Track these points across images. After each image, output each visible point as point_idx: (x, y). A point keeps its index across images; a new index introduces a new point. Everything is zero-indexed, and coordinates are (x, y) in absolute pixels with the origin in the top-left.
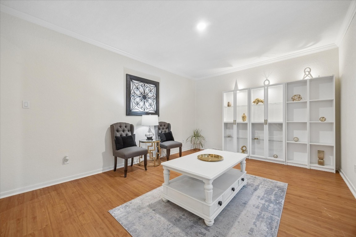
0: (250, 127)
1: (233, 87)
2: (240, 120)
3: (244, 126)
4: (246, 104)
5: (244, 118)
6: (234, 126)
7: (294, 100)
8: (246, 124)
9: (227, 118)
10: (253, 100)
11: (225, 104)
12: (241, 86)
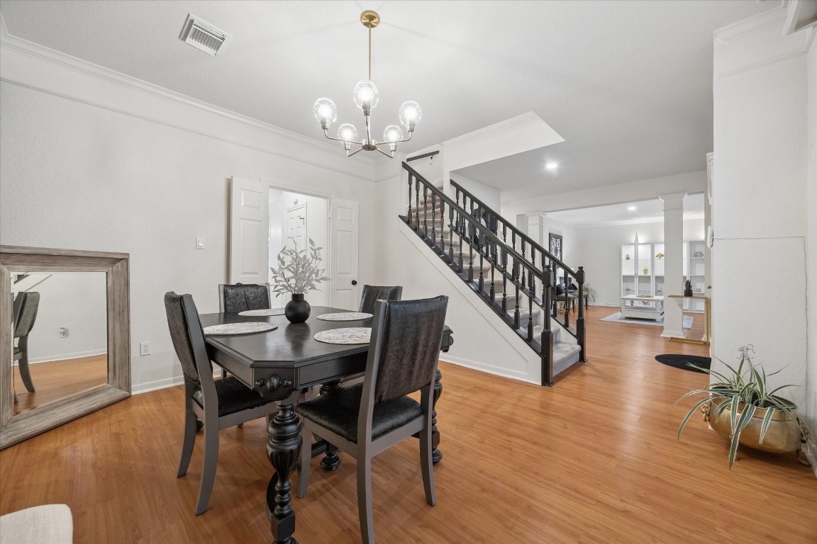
0: (653, 280)
1: (633, 240)
2: (641, 273)
3: (645, 279)
4: (649, 257)
5: (646, 271)
6: (635, 279)
7: (696, 256)
8: (649, 277)
9: (627, 270)
10: (656, 254)
11: (624, 257)
12: (641, 239)
